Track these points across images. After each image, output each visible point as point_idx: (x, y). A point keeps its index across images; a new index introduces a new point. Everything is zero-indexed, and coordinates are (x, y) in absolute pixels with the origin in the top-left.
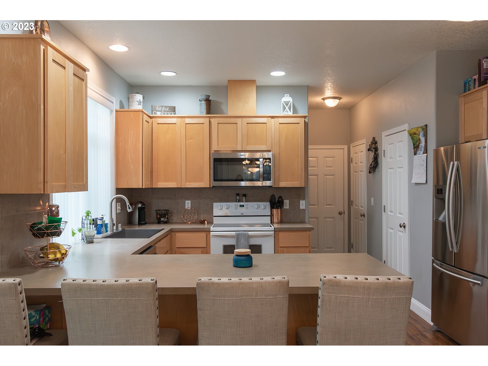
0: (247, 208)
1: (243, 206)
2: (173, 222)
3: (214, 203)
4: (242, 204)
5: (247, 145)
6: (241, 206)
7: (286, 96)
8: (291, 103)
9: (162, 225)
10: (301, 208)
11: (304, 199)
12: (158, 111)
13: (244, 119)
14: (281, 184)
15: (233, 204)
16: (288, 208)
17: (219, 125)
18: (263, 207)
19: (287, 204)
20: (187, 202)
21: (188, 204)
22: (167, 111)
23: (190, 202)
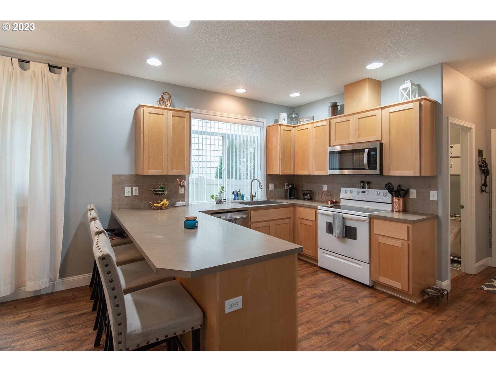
0: (368, 194)
1: (365, 192)
2: (316, 200)
3: (341, 188)
4: (364, 190)
5: (358, 138)
6: (362, 192)
7: (406, 83)
8: (410, 89)
9: (306, 201)
10: (432, 199)
11: (436, 189)
12: (302, 121)
13: (355, 115)
14: (392, 172)
15: (355, 190)
16: (415, 198)
17: (336, 124)
18: (383, 194)
19: (413, 194)
20: (324, 186)
21: (325, 188)
22: (308, 120)
23: (326, 186)
